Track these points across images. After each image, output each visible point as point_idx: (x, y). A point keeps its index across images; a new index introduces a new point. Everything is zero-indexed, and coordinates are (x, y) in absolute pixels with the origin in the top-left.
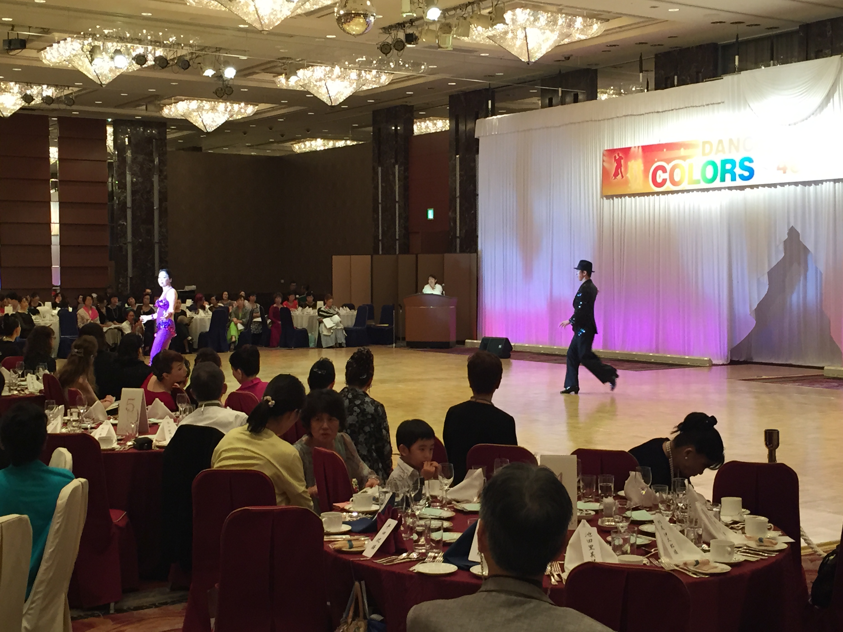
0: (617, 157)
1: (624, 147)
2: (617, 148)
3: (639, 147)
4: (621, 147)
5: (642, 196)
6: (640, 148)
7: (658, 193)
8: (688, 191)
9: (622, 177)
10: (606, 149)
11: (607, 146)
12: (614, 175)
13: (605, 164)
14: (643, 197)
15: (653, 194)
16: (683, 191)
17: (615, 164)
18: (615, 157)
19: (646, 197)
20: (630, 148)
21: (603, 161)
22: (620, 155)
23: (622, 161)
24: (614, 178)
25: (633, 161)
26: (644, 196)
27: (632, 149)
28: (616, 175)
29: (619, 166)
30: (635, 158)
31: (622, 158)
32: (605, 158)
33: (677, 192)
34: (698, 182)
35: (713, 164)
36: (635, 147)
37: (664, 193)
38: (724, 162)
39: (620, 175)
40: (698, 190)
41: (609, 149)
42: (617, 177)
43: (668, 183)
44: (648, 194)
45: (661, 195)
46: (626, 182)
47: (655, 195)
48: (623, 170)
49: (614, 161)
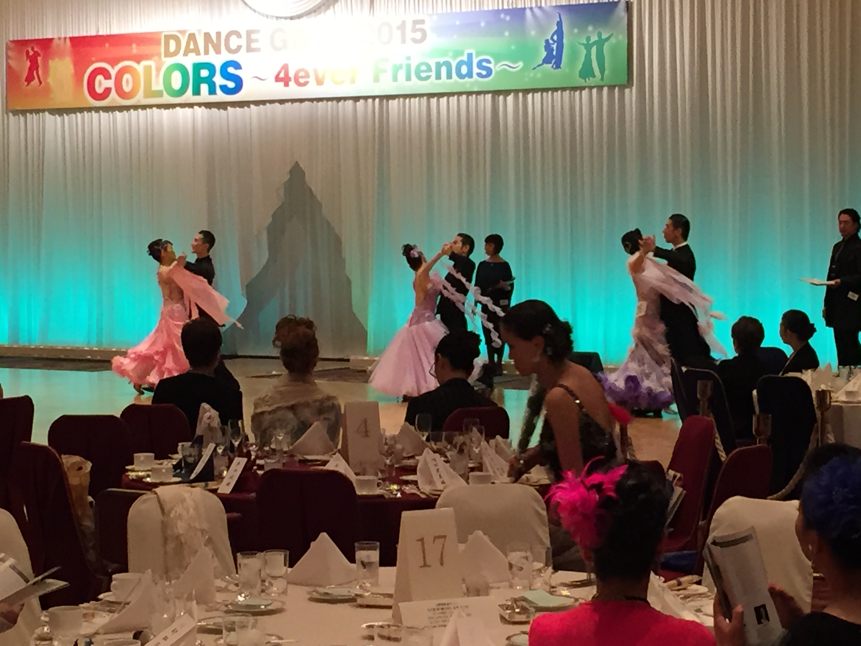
0: (31, 53)
1: (41, 37)
2: (30, 38)
3: (65, 38)
4: (37, 38)
5: (71, 113)
6: (68, 41)
7: (97, 109)
8: (144, 107)
9: (40, 83)
10: (11, 39)
11: (13, 36)
12: (26, 81)
13: (11, 63)
14: (73, 115)
15: (90, 109)
16: (136, 107)
17: (28, 64)
18: (28, 52)
19: (78, 114)
20: (51, 40)
21: (8, 57)
22: (36, 49)
23: (39, 59)
24: (26, 83)
25: (57, 60)
26: (75, 113)
27: (55, 42)
28: (29, 79)
29: (34, 66)
30: (61, 55)
31: (39, 55)
32: (10, 53)
33: (128, 108)
34: (159, 94)
35: (182, 69)
36: (59, 38)
37: (107, 109)
38: (198, 67)
39: (36, 80)
40: (159, 106)
41: (16, 39)
42: (32, 83)
43: (113, 94)
44: (81, 110)
45: (101, 112)
46: (48, 90)
47: (93, 112)
48: (40, 72)
49: (26, 58)
